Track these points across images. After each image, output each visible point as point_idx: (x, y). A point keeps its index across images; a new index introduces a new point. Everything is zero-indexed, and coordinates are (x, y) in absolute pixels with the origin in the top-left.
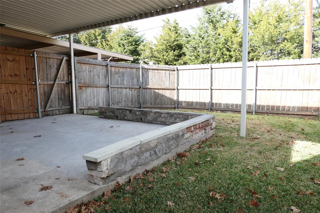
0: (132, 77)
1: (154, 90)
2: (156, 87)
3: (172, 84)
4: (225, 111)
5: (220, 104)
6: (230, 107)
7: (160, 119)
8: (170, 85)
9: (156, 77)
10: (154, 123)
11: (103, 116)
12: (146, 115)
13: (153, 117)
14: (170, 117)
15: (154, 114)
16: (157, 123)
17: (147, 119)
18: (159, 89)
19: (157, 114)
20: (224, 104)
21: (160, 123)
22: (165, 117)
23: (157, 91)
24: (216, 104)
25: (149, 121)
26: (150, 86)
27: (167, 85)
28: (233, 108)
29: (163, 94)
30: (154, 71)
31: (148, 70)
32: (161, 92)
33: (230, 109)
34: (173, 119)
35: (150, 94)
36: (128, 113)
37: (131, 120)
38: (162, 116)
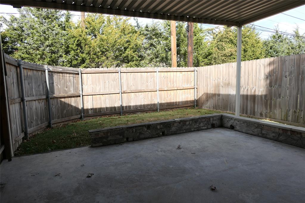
0: (39, 84)
1: (61, 99)
2: (62, 94)
3: (76, 90)
4: (135, 113)
5: (130, 107)
6: (139, 108)
7: (185, 127)
8: (75, 91)
9: (61, 82)
10: (179, 133)
11: (101, 144)
12: (170, 127)
13: (177, 127)
14: (194, 123)
15: (178, 124)
16: (182, 132)
17: (171, 131)
18: (64, 97)
19: (181, 123)
20: (133, 106)
21: (185, 131)
22: (189, 123)
23: (63, 100)
24: (126, 107)
25: (173, 132)
26: (56, 94)
27: (72, 92)
28: (141, 109)
29: (69, 103)
30: (66, 75)
31: (53, 73)
32: (67, 100)
33: (139, 110)
34: (198, 124)
35: (57, 105)
36: (146, 130)
37: (150, 136)
38: (187, 123)
